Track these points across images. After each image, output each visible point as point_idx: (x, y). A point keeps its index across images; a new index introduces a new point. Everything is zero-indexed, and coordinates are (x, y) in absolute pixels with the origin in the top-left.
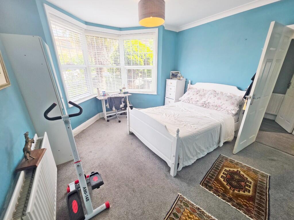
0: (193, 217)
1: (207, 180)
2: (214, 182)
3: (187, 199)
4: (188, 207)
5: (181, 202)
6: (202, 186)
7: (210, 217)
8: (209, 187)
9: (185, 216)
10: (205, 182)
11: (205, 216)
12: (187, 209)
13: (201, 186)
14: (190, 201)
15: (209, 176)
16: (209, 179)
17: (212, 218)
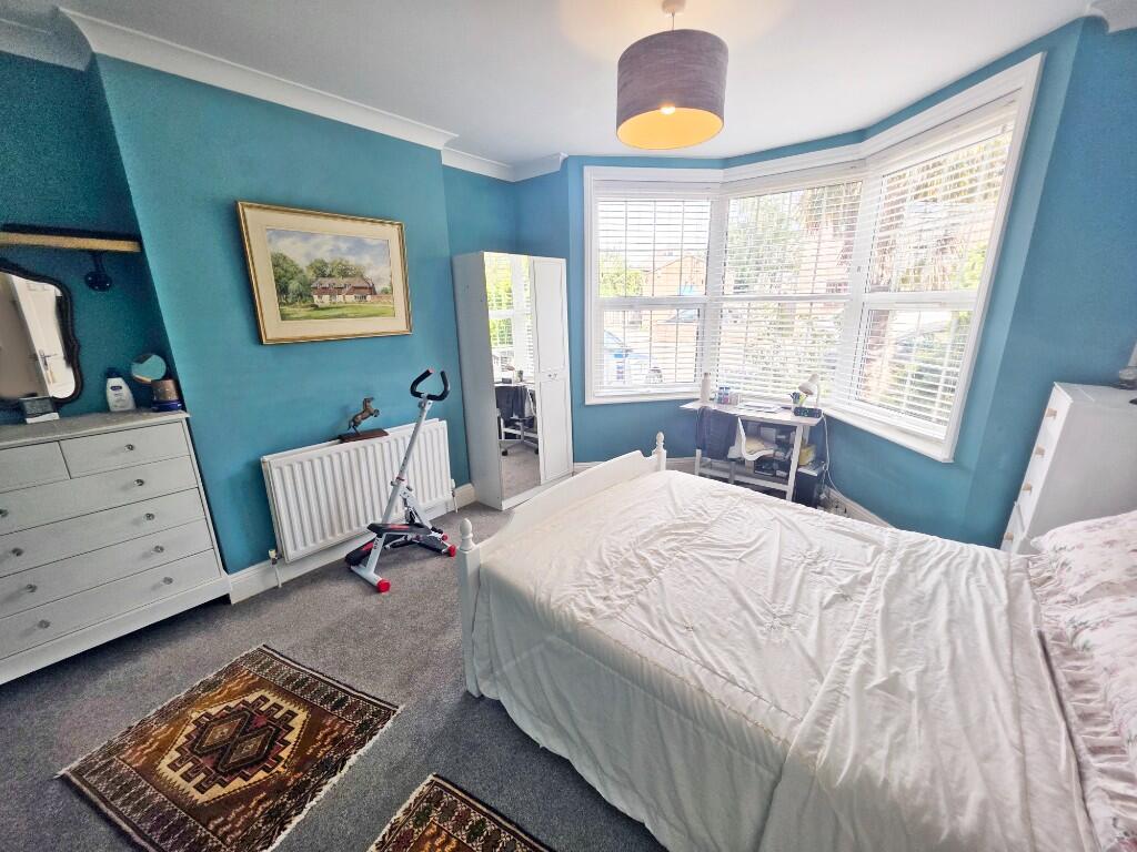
0: (325, 746)
1: (461, 807)
2: (447, 841)
3: (381, 731)
4: (357, 733)
5: (374, 714)
6: (428, 781)
7: (314, 796)
8: (425, 808)
9: (332, 725)
10: (447, 798)
11: (321, 780)
12: (351, 729)
13: (430, 777)
14: (375, 738)
15: (482, 821)
16: (462, 820)
17: (311, 800)
